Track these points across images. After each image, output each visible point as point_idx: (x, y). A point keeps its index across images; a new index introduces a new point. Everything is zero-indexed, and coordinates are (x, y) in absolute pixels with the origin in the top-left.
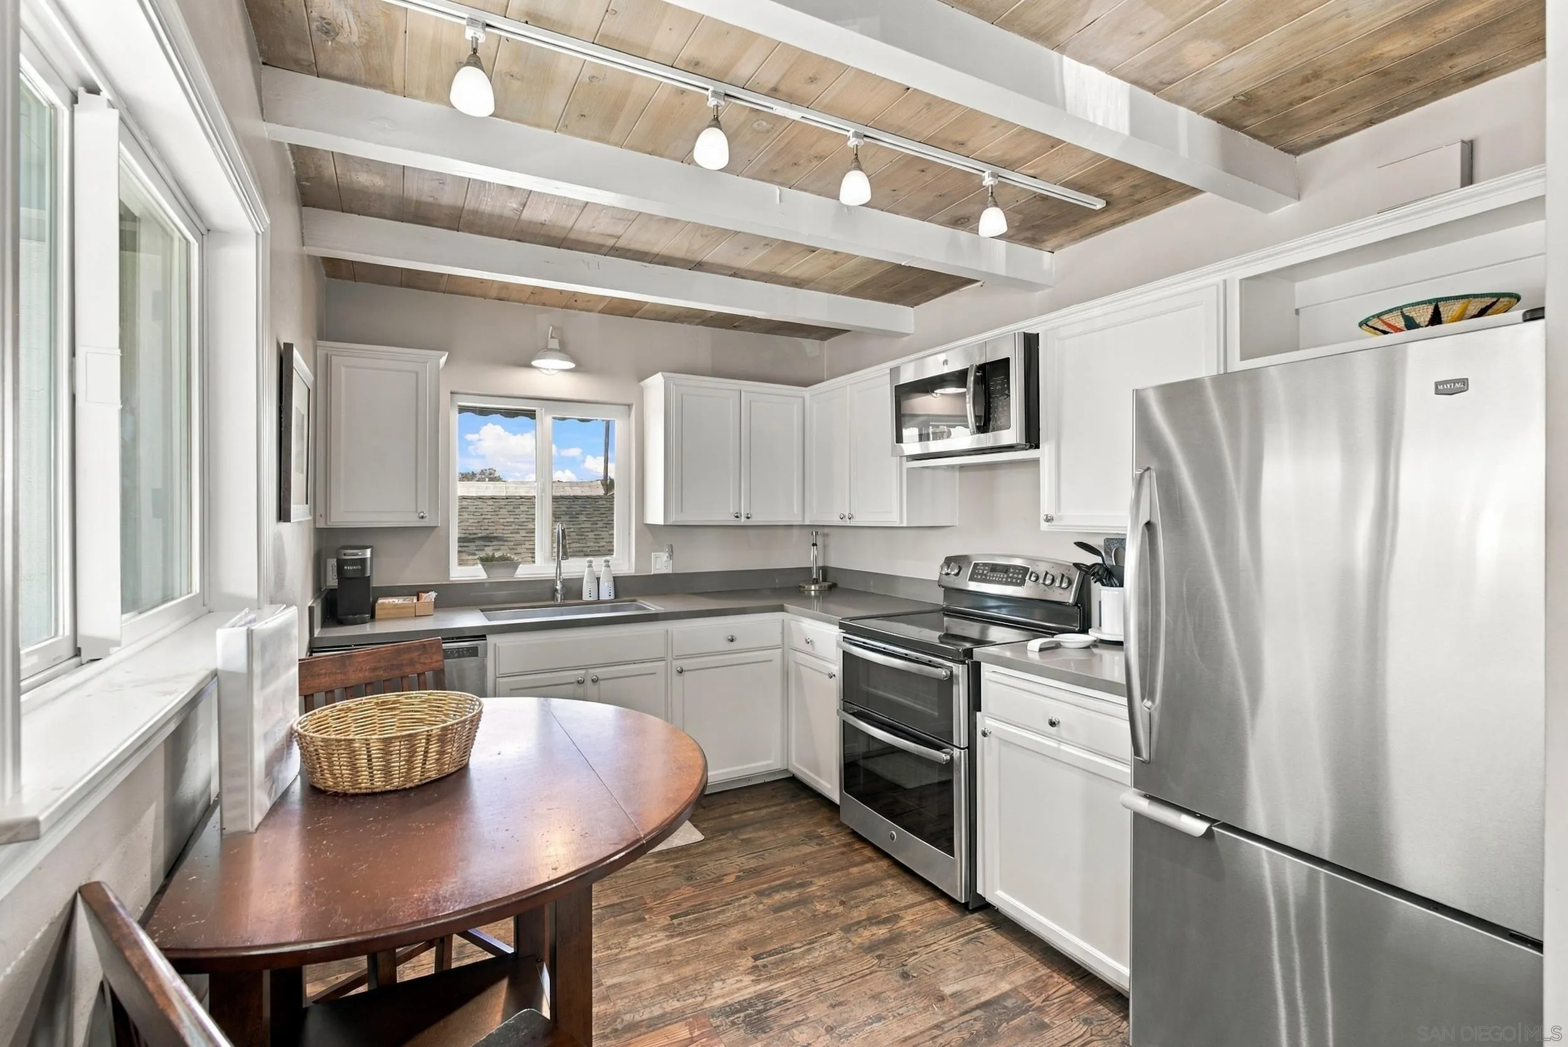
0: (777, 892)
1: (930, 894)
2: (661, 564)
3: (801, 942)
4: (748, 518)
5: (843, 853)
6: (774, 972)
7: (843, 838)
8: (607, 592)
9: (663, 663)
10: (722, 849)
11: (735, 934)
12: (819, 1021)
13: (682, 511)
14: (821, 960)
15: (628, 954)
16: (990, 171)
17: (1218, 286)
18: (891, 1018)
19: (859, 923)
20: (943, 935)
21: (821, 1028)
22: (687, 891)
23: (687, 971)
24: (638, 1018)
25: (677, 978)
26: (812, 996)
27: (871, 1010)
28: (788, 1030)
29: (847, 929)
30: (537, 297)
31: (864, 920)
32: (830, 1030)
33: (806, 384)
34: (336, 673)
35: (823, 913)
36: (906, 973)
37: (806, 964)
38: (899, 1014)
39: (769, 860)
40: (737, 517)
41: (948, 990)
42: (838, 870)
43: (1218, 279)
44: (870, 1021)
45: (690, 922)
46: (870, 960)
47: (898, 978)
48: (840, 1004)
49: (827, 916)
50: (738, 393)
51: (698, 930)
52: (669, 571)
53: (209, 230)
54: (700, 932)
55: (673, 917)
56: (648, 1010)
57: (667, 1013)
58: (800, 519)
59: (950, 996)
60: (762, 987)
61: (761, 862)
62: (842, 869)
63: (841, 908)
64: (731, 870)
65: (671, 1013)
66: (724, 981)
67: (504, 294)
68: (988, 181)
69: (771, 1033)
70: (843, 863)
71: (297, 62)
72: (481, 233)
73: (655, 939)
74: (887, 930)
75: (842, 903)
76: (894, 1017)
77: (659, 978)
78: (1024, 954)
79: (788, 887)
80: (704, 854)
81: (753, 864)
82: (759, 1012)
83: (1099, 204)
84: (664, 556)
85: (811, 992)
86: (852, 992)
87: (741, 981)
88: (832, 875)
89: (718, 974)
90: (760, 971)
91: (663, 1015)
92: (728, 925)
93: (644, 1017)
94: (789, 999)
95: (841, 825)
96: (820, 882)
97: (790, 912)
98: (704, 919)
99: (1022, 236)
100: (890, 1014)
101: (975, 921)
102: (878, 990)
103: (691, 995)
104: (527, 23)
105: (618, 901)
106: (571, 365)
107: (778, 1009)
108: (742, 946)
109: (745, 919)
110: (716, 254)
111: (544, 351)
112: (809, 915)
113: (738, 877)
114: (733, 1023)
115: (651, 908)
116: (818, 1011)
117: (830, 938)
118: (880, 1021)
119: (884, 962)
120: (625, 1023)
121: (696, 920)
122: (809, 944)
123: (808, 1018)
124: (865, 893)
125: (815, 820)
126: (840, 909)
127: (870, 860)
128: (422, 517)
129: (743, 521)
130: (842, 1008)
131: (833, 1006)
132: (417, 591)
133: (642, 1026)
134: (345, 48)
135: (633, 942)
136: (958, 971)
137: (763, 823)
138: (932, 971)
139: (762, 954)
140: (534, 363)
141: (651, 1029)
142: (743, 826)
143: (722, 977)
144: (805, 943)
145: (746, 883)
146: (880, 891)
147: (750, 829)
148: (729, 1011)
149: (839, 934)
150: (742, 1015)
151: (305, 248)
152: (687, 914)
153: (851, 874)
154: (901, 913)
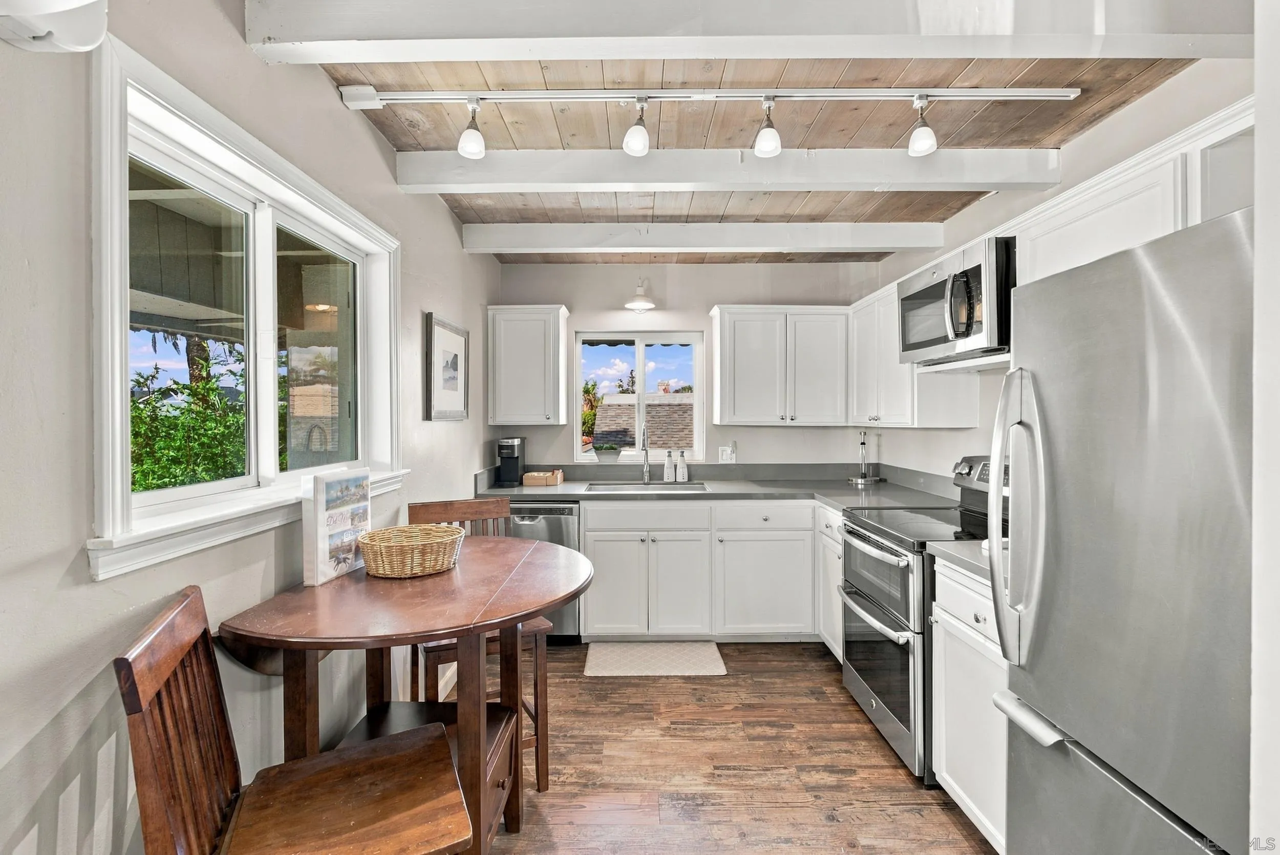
0: (761, 726)
1: (894, 762)
2: (726, 456)
3: (758, 767)
4: (792, 419)
5: (834, 710)
6: (724, 781)
7: (842, 699)
8: (682, 476)
9: (708, 533)
10: (736, 685)
11: (710, 747)
12: (738, 826)
13: (734, 414)
14: (765, 785)
15: (630, 739)
16: (918, 95)
17: (1175, 161)
18: (798, 845)
19: (814, 767)
20: (887, 798)
21: (736, 832)
22: (692, 708)
23: (661, 761)
24: (613, 781)
25: (653, 764)
26: (743, 808)
27: (787, 832)
28: (709, 824)
29: (801, 769)
30: (625, 259)
31: (822, 766)
32: (743, 835)
33: (847, 303)
34: (441, 513)
35: (790, 751)
36: (833, 816)
37: (752, 784)
38: (807, 844)
39: (769, 700)
40: (783, 419)
41: (863, 841)
42: (822, 723)
43: (1176, 153)
44: (779, 840)
45: (683, 730)
46: (809, 797)
47: (823, 818)
48: (763, 820)
49: (791, 754)
50: (783, 317)
51: (685, 736)
52: (734, 462)
53: (367, 255)
54: (686, 738)
55: (672, 723)
56: (622, 778)
57: (634, 784)
58: (843, 420)
59: (862, 846)
60: (712, 789)
61: (762, 701)
62: (827, 722)
63: (808, 751)
64: (733, 702)
65: (636, 785)
66: (683, 776)
67: (607, 259)
68: (918, 104)
69: (697, 822)
70: (829, 718)
71: (410, 146)
72: (563, 222)
73: (653, 734)
74: (836, 779)
75: (811, 748)
76: (802, 844)
77: (640, 759)
78: (960, 837)
79: (770, 724)
80: (722, 685)
81: (755, 701)
82: (697, 805)
83: (1073, 94)
84: (729, 450)
85: (744, 804)
86: (777, 815)
87: (696, 780)
88: (814, 725)
89: (682, 770)
90: (714, 777)
91: (629, 785)
92: (707, 739)
93: (618, 782)
94: (724, 803)
95: (844, 689)
96: (799, 727)
97: (762, 743)
98: (694, 730)
99: (1009, 140)
100: (799, 842)
101: (927, 796)
102: (800, 821)
103: (656, 778)
104: (503, 90)
105: (642, 703)
106: (653, 306)
107: (712, 808)
108: (712, 757)
109: (725, 739)
110: (733, 208)
111: (633, 297)
112: (777, 749)
113: (736, 709)
114: (674, 806)
115: (661, 714)
116: (742, 818)
117: (783, 771)
118: (787, 843)
119: (819, 802)
120: (603, 782)
121: (689, 729)
122: (764, 770)
123: (731, 821)
124: (835, 746)
125: (825, 680)
126: (805, 751)
127: (857, 722)
128: (548, 419)
129: (788, 422)
130: (763, 824)
131: (756, 820)
132: (552, 469)
133: (611, 787)
134: (425, 133)
135: (637, 732)
136: (882, 829)
137: (780, 673)
138: (858, 822)
139: (723, 766)
140: (627, 306)
141: (617, 791)
142: (762, 672)
143: (684, 773)
144: (760, 768)
145: (741, 713)
146: (850, 748)
147: (767, 675)
148: (676, 797)
149: (793, 770)
150: (684, 802)
151: (465, 250)
152: (683, 723)
153: (833, 728)
154: (859, 770)
